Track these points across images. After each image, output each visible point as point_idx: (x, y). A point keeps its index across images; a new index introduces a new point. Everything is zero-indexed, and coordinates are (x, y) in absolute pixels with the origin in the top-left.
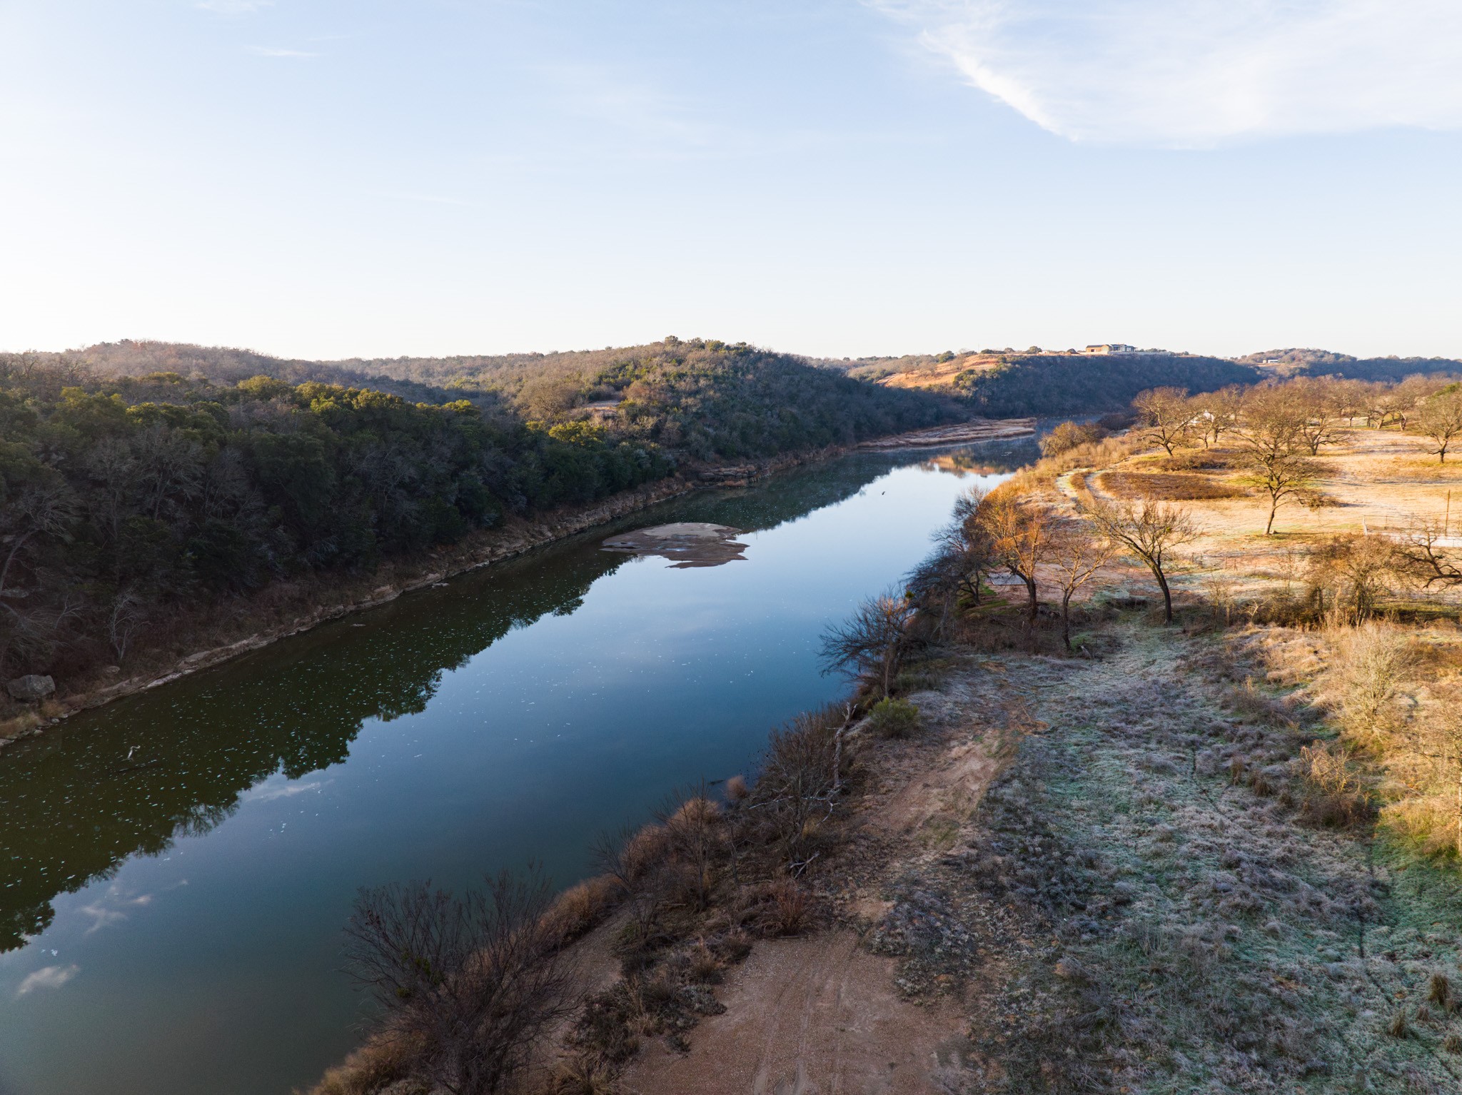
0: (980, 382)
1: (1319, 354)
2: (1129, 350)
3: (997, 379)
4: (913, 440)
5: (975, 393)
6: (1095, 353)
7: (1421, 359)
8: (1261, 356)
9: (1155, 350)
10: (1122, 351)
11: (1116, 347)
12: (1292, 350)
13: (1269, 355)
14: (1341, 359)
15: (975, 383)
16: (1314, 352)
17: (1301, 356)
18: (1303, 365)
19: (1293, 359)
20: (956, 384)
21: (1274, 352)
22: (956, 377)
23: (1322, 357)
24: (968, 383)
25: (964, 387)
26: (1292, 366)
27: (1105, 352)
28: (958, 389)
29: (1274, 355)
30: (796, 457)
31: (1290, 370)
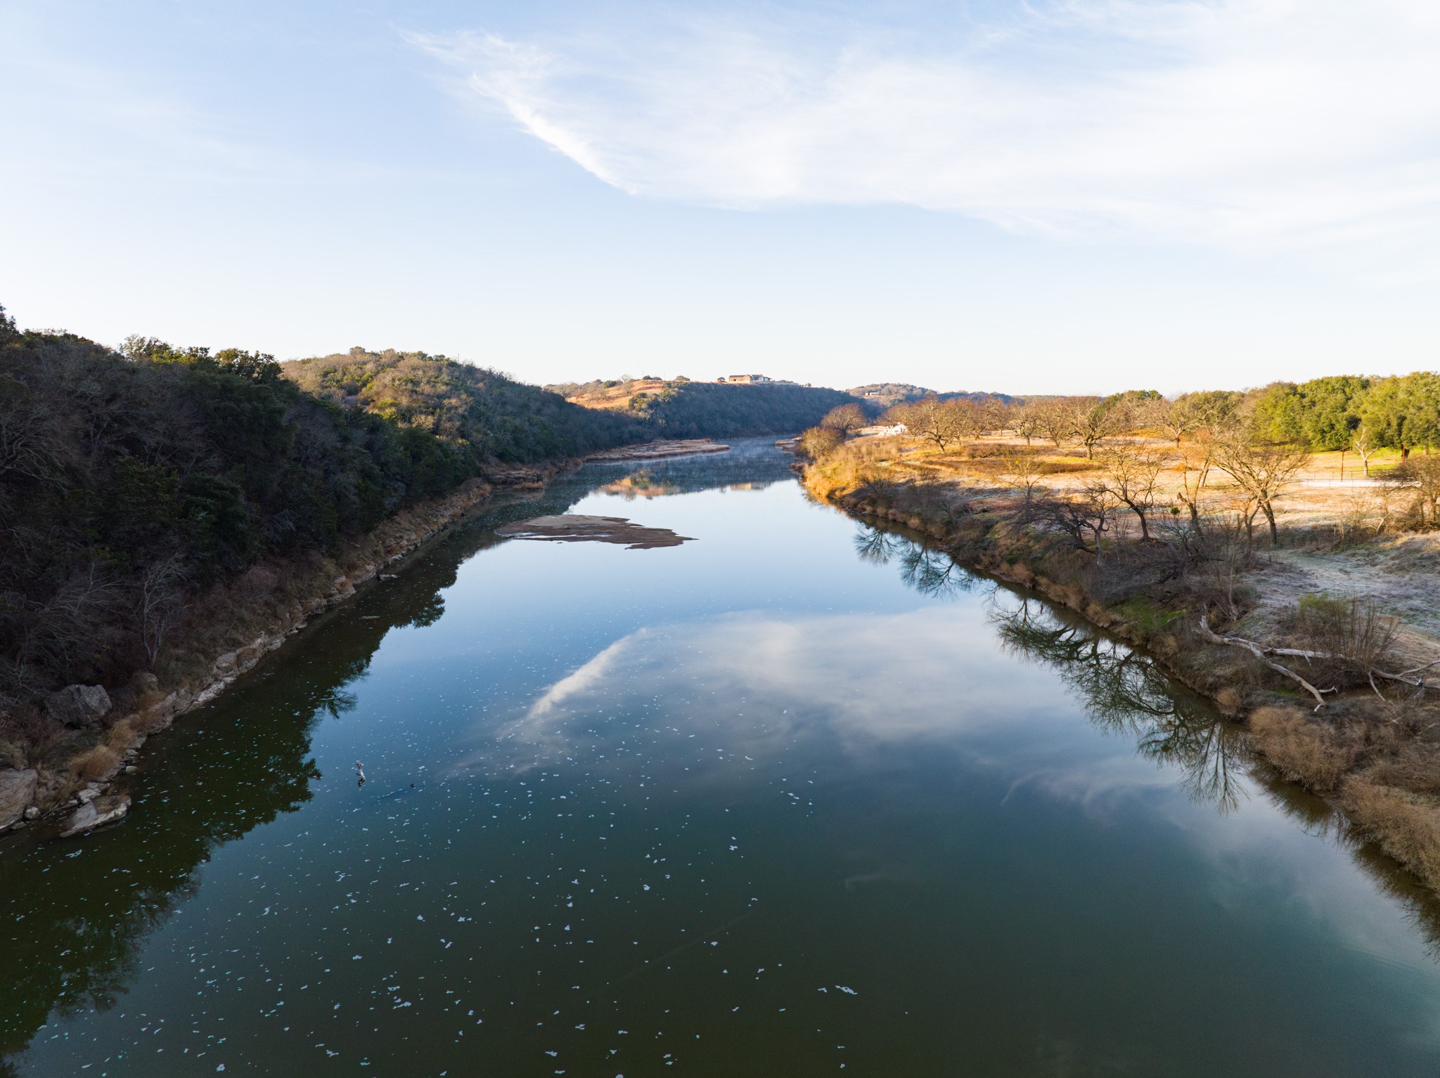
0: (654, 405)
1: (909, 388)
2: (766, 380)
3: (669, 402)
4: (635, 454)
5: (652, 415)
6: (738, 382)
7: (984, 393)
8: (863, 390)
9: (784, 381)
10: (760, 381)
11: (756, 377)
12: (886, 384)
13: (869, 389)
14: (927, 393)
15: (651, 406)
16: (905, 387)
17: (895, 389)
18: (900, 397)
19: (890, 392)
20: (632, 406)
21: (872, 386)
22: (630, 400)
23: (912, 390)
24: (644, 406)
25: (640, 410)
26: (892, 398)
27: (747, 381)
28: (634, 411)
29: (873, 389)
30: (554, 464)
31: (891, 401)
